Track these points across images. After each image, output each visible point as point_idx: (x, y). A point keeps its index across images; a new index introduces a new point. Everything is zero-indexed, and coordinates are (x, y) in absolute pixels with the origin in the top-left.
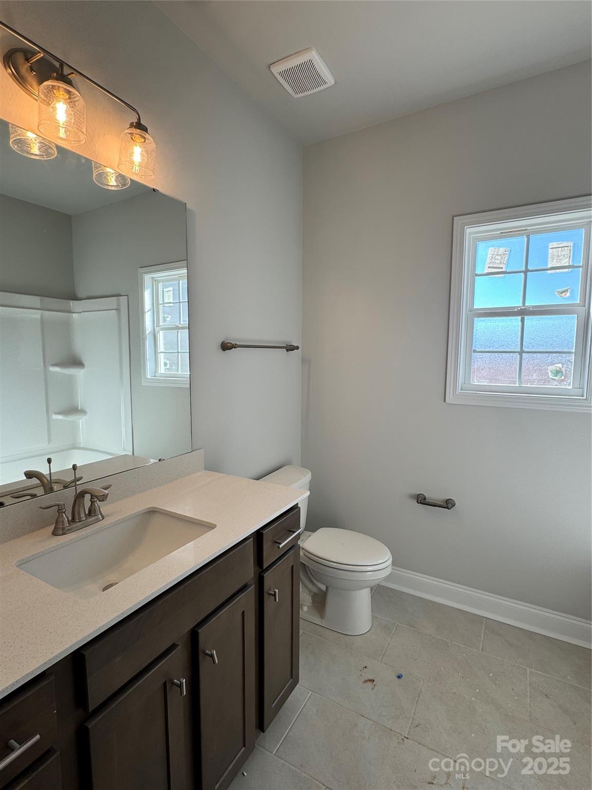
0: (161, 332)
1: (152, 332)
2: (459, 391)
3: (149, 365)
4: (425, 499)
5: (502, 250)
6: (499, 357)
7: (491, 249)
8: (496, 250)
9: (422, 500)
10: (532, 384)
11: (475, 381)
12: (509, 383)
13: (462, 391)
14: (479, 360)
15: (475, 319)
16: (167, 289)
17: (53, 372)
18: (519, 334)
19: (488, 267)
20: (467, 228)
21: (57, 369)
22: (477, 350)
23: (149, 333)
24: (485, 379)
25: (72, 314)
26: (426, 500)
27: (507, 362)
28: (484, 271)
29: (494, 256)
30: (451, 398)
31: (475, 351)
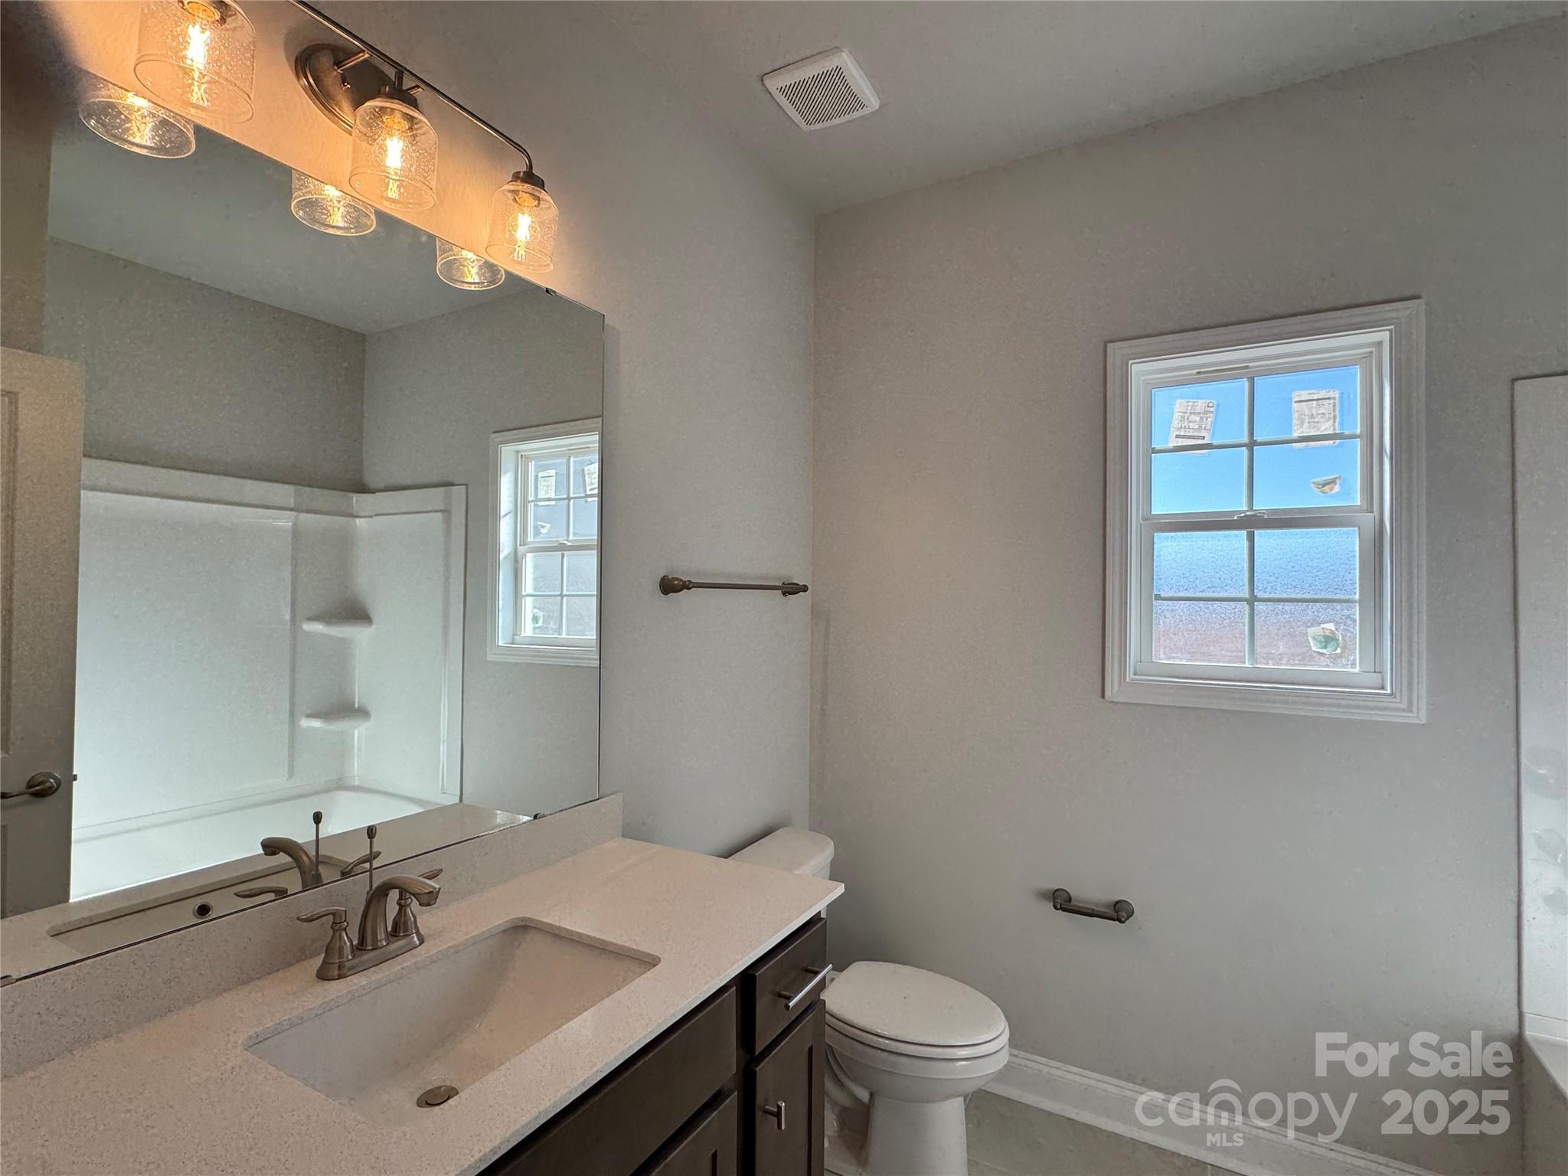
0: (529, 556)
1: (513, 554)
2: (1130, 676)
3: (504, 619)
4: (1070, 900)
5: (1201, 405)
6: (1208, 608)
7: (1180, 403)
8: (1191, 404)
9: (1062, 902)
10: (1278, 664)
11: (1162, 656)
12: (1230, 662)
13: (1136, 677)
14: (1168, 614)
15: (1155, 534)
16: (544, 474)
17: (307, 633)
18: (1246, 565)
19: (1177, 436)
20: (1132, 364)
21: (318, 627)
22: (1163, 594)
23: (506, 557)
24: (1182, 653)
25: (352, 519)
26: (1073, 903)
27: (1225, 619)
28: (1167, 443)
29: (1187, 415)
30: (1116, 689)
31: (1158, 598)
